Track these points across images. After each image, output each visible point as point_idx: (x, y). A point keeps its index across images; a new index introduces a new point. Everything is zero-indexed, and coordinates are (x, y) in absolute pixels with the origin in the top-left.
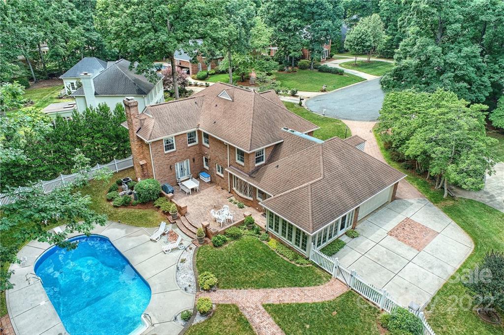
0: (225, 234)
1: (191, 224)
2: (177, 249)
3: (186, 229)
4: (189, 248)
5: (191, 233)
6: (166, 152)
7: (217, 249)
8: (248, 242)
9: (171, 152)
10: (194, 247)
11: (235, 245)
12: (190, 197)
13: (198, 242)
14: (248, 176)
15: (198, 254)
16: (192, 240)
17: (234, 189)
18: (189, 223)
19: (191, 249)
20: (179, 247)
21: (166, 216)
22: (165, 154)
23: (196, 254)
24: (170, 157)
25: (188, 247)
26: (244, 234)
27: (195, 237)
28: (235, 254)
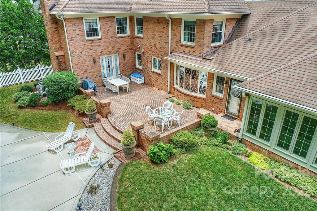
0: (170, 141)
1: (115, 128)
2: (86, 166)
3: (106, 135)
4: (107, 165)
5: (114, 141)
6: (87, 38)
7: (157, 168)
8: (213, 157)
9: (95, 40)
10: (116, 163)
11: (189, 161)
12: (118, 97)
13: (123, 155)
14: (201, 59)
15: (122, 177)
16: (113, 151)
17: (176, 86)
18: (113, 126)
19: (111, 166)
20: (90, 163)
21: (81, 118)
22: (87, 41)
23: (119, 177)
24: (93, 46)
25: (107, 162)
26: (201, 144)
27: (120, 146)
28: (193, 178)
